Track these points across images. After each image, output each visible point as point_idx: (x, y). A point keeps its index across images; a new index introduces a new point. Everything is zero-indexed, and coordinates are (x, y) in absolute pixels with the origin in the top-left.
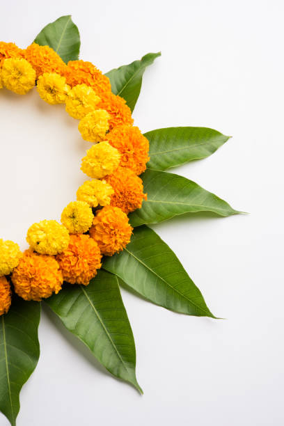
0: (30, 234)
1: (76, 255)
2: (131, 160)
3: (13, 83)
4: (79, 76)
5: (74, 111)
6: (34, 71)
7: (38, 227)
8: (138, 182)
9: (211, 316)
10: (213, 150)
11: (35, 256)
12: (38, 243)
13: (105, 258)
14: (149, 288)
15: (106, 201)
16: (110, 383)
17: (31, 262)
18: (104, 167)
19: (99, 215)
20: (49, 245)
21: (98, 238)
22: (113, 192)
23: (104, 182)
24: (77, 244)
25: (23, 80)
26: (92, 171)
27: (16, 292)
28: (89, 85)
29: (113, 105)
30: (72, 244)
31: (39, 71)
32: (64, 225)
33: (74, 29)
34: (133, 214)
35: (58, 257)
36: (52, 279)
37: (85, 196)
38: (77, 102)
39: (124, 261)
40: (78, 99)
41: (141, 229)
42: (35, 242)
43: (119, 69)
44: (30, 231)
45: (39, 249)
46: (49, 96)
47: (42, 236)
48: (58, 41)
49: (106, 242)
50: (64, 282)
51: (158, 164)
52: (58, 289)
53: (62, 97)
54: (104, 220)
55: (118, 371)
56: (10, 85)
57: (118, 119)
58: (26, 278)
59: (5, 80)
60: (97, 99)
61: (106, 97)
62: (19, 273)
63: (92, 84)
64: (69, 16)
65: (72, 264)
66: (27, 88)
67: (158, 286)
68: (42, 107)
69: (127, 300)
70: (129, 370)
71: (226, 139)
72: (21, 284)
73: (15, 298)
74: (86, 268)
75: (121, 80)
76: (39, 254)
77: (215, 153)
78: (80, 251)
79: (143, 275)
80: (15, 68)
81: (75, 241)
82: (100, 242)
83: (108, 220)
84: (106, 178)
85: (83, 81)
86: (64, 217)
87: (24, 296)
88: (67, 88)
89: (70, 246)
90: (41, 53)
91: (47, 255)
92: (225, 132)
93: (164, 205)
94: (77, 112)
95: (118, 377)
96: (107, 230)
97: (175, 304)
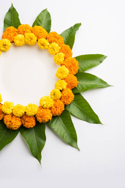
0: (41, 102)
1: (56, 107)
2: (73, 71)
3: (29, 43)
5: (52, 53)
6: (36, 37)
7: (43, 100)
8: (75, 78)
9: (101, 123)
10: (101, 62)
12: (44, 105)
13: (66, 106)
14: (81, 115)
15: (65, 87)
16: (69, 147)
17: (42, 111)
18: (64, 76)
19: (63, 93)
20: (47, 106)
21: (63, 100)
22: (67, 84)
23: (64, 81)
24: (56, 104)
25: (32, 41)
26: (60, 77)
27: (37, 120)
29: (65, 50)
30: (55, 104)
31: (38, 38)
32: (51, 98)
33: (48, 15)
34: (74, 89)
35: (50, 108)
36: (48, 116)
37: (58, 87)
38: (52, 50)
39: (72, 106)
41: (77, 94)
42: (43, 105)
43: (66, 30)
44: (40, 101)
45: (44, 107)
46: (42, 47)
47: (45, 103)
48: (43, 20)
50: (53, 116)
51: (82, 69)
52: (51, 119)
53: (47, 47)
54: (65, 95)
55: (72, 144)
56: (28, 43)
57: (67, 53)
58: (41, 117)
59: (26, 41)
60: (59, 48)
61: (63, 47)
62: (38, 115)
63: (57, 41)
64: (46, 9)
65: (55, 111)
66: (34, 44)
67: (83, 114)
68: (40, 49)
69: (73, 119)
70: (75, 143)
71: (105, 57)
72: (39, 119)
73: (37, 122)
74: (59, 111)
75: (67, 36)
76: (44, 108)
77: (102, 63)
78: (57, 106)
79: (78, 110)
80: (30, 37)
81: (55, 103)
82: (64, 102)
83: (66, 95)
84: (64, 79)
85: (54, 41)
86: (51, 95)
87: (40, 122)
88: (48, 44)
89: (54, 105)
90: (38, 31)
91: (46, 108)
92: (105, 55)
93: (85, 84)
95: (72, 146)
96: (66, 98)
97: (89, 120)
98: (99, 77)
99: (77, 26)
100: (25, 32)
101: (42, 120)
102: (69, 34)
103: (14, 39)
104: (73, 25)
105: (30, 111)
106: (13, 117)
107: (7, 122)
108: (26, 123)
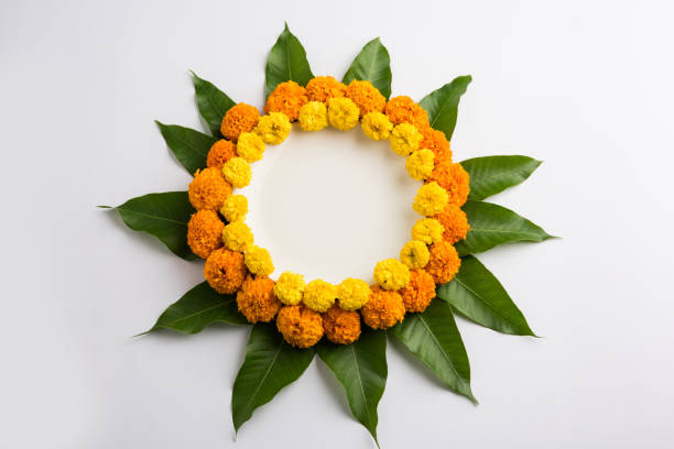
0: (377, 273)
1: (416, 289)
2: (456, 196)
3: (340, 122)
4: (401, 114)
5: (400, 149)
6: (358, 109)
7: (383, 267)
8: (462, 216)
9: (533, 335)
10: (526, 175)
11: (381, 292)
12: (385, 282)
13: (438, 286)
14: (478, 314)
15: (439, 237)
16: (449, 397)
17: (380, 297)
18: (435, 209)
19: (433, 251)
20: (395, 283)
21: (433, 272)
22: (443, 230)
23: (435, 221)
24: (417, 280)
25: (349, 119)
27: (366, 322)
28: (410, 122)
29: (435, 142)
30: (412, 279)
31: (363, 111)
32: (403, 262)
33: (383, 52)
34: (459, 244)
35: (401, 292)
36: (397, 312)
37: (420, 236)
38: (401, 141)
39: (453, 288)
40: (402, 138)
41: (467, 258)
42: (382, 281)
43: (432, 94)
44: (376, 270)
45: (386, 286)
46: (375, 135)
47: (388, 275)
48: (369, 67)
49: (439, 275)
50: (407, 312)
51: (477, 193)
52: (402, 318)
53: (386, 135)
54: (438, 257)
55: (456, 386)
56: (336, 124)
57: (441, 151)
58: (376, 312)
59: (331, 119)
60: (420, 137)
61: (428, 135)
62: (370, 308)
63: (414, 121)
64: (377, 39)
65: (414, 297)
66: (351, 125)
67: (485, 310)
69: (461, 325)
70: (465, 385)
71: (537, 164)
72: (373, 318)
73: (365, 328)
74: (423, 300)
75: (434, 107)
76: (385, 290)
77: (529, 179)
78: (419, 285)
79: (470, 300)
81: (415, 277)
82: (435, 276)
83: (441, 256)
84: (436, 216)
85: (405, 119)
86: (403, 255)
87: (374, 327)
88: (390, 126)
89: (411, 282)
90: (363, 92)
91: (392, 290)
92: (537, 158)
93: (485, 233)
95: (456, 391)
96: (441, 265)
97: (501, 326)
98: (523, 216)
99: (461, 84)
100: (327, 95)
101: (381, 320)
102: (439, 104)
103: (298, 113)
104: (449, 81)
105: (351, 297)
106: (304, 313)
107: (287, 326)
108: (337, 329)
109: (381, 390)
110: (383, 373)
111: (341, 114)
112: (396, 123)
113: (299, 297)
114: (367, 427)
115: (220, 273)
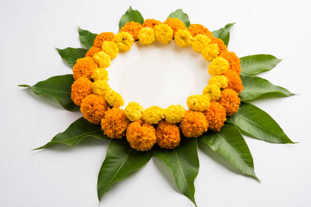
0: (189, 101)
1: (214, 111)
3: (162, 37)
4: (197, 31)
5: (198, 47)
6: (172, 30)
7: (193, 97)
10: (274, 66)
11: (192, 112)
19: (224, 92)
20: (201, 104)
21: (223, 104)
22: (228, 80)
24: (214, 106)
25: (167, 34)
26: (215, 71)
28: (203, 34)
30: (211, 106)
33: (185, 15)
35: (205, 112)
37: (214, 82)
40: (199, 41)
42: (193, 103)
44: (189, 99)
45: (195, 107)
46: (182, 41)
47: (196, 100)
49: (228, 106)
52: (206, 129)
53: (190, 42)
56: (160, 38)
57: (222, 50)
58: (189, 122)
59: (157, 36)
61: (214, 39)
63: (205, 34)
65: (213, 115)
70: (251, 171)
78: (216, 109)
80: (163, 28)
81: (212, 104)
83: (228, 94)
84: (223, 74)
85: (200, 33)
86: (205, 93)
88: (191, 37)
91: (199, 111)
94: (200, 48)
96: (228, 99)
101: (193, 128)
102: (218, 35)
103: (137, 34)
106: (144, 125)
107: (132, 133)
108: (165, 136)
109: (196, 174)
110: (196, 164)
111: (162, 31)
112: (195, 35)
113: (140, 115)
114: (188, 197)
115: (90, 106)
